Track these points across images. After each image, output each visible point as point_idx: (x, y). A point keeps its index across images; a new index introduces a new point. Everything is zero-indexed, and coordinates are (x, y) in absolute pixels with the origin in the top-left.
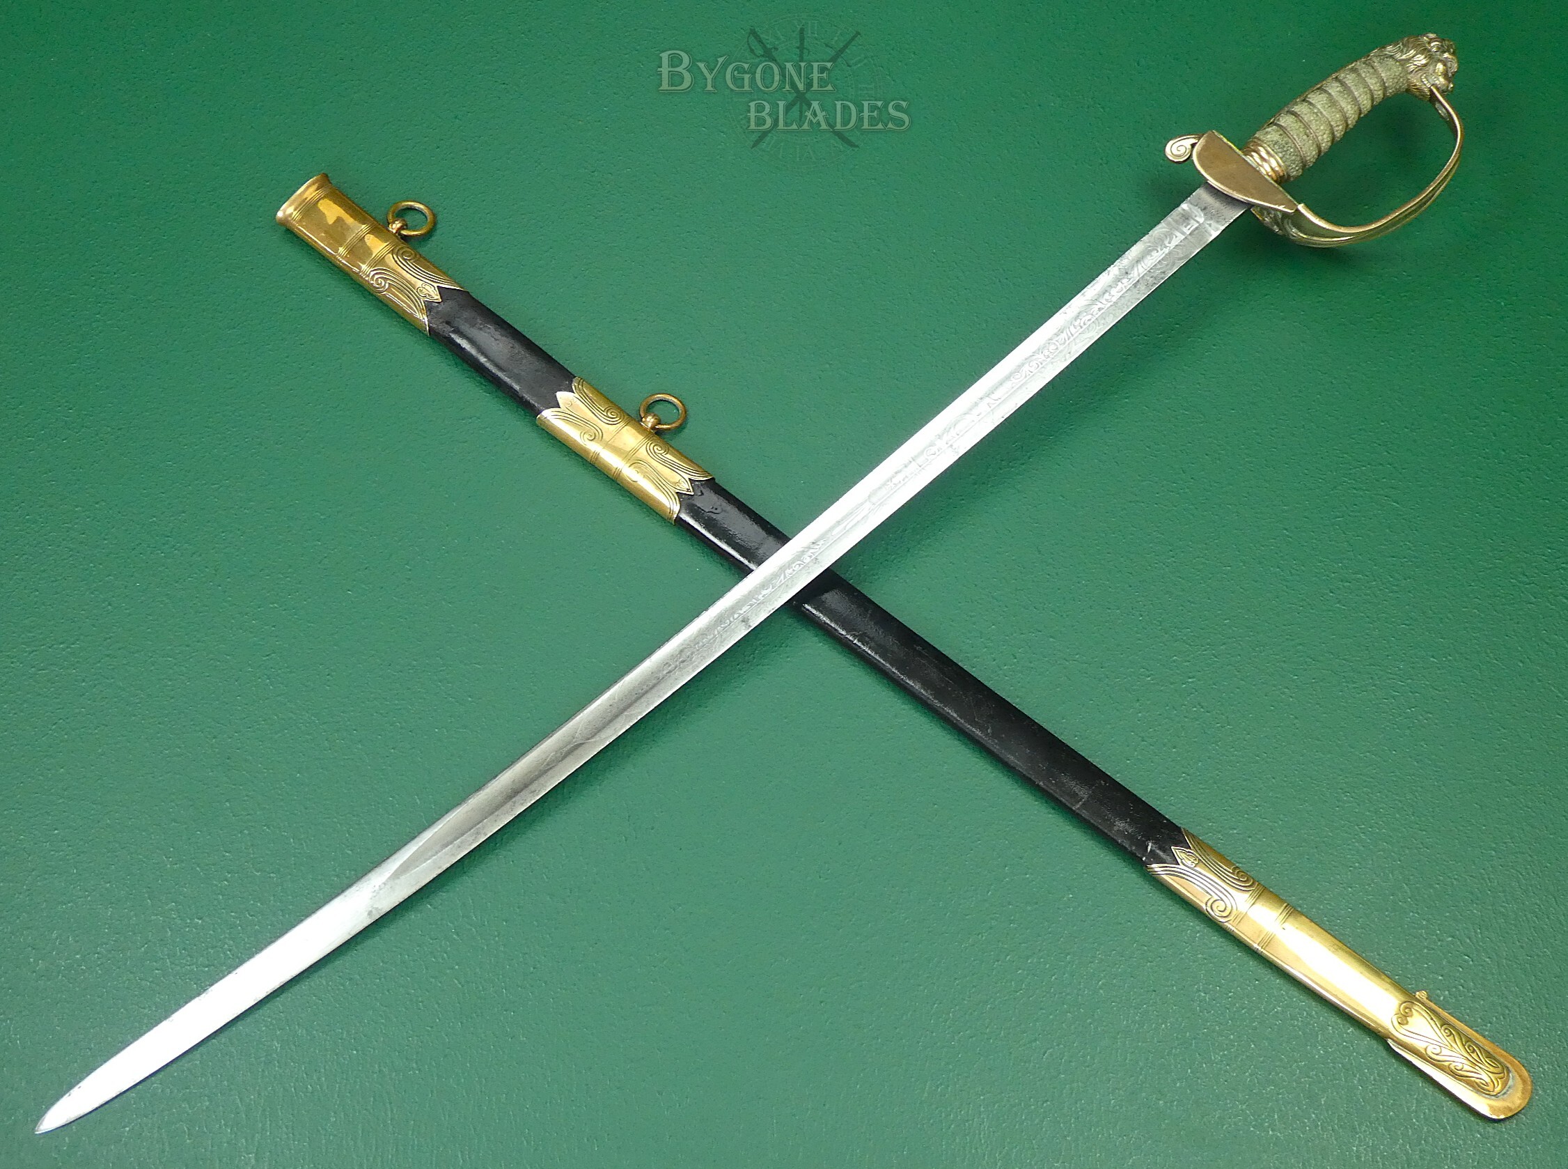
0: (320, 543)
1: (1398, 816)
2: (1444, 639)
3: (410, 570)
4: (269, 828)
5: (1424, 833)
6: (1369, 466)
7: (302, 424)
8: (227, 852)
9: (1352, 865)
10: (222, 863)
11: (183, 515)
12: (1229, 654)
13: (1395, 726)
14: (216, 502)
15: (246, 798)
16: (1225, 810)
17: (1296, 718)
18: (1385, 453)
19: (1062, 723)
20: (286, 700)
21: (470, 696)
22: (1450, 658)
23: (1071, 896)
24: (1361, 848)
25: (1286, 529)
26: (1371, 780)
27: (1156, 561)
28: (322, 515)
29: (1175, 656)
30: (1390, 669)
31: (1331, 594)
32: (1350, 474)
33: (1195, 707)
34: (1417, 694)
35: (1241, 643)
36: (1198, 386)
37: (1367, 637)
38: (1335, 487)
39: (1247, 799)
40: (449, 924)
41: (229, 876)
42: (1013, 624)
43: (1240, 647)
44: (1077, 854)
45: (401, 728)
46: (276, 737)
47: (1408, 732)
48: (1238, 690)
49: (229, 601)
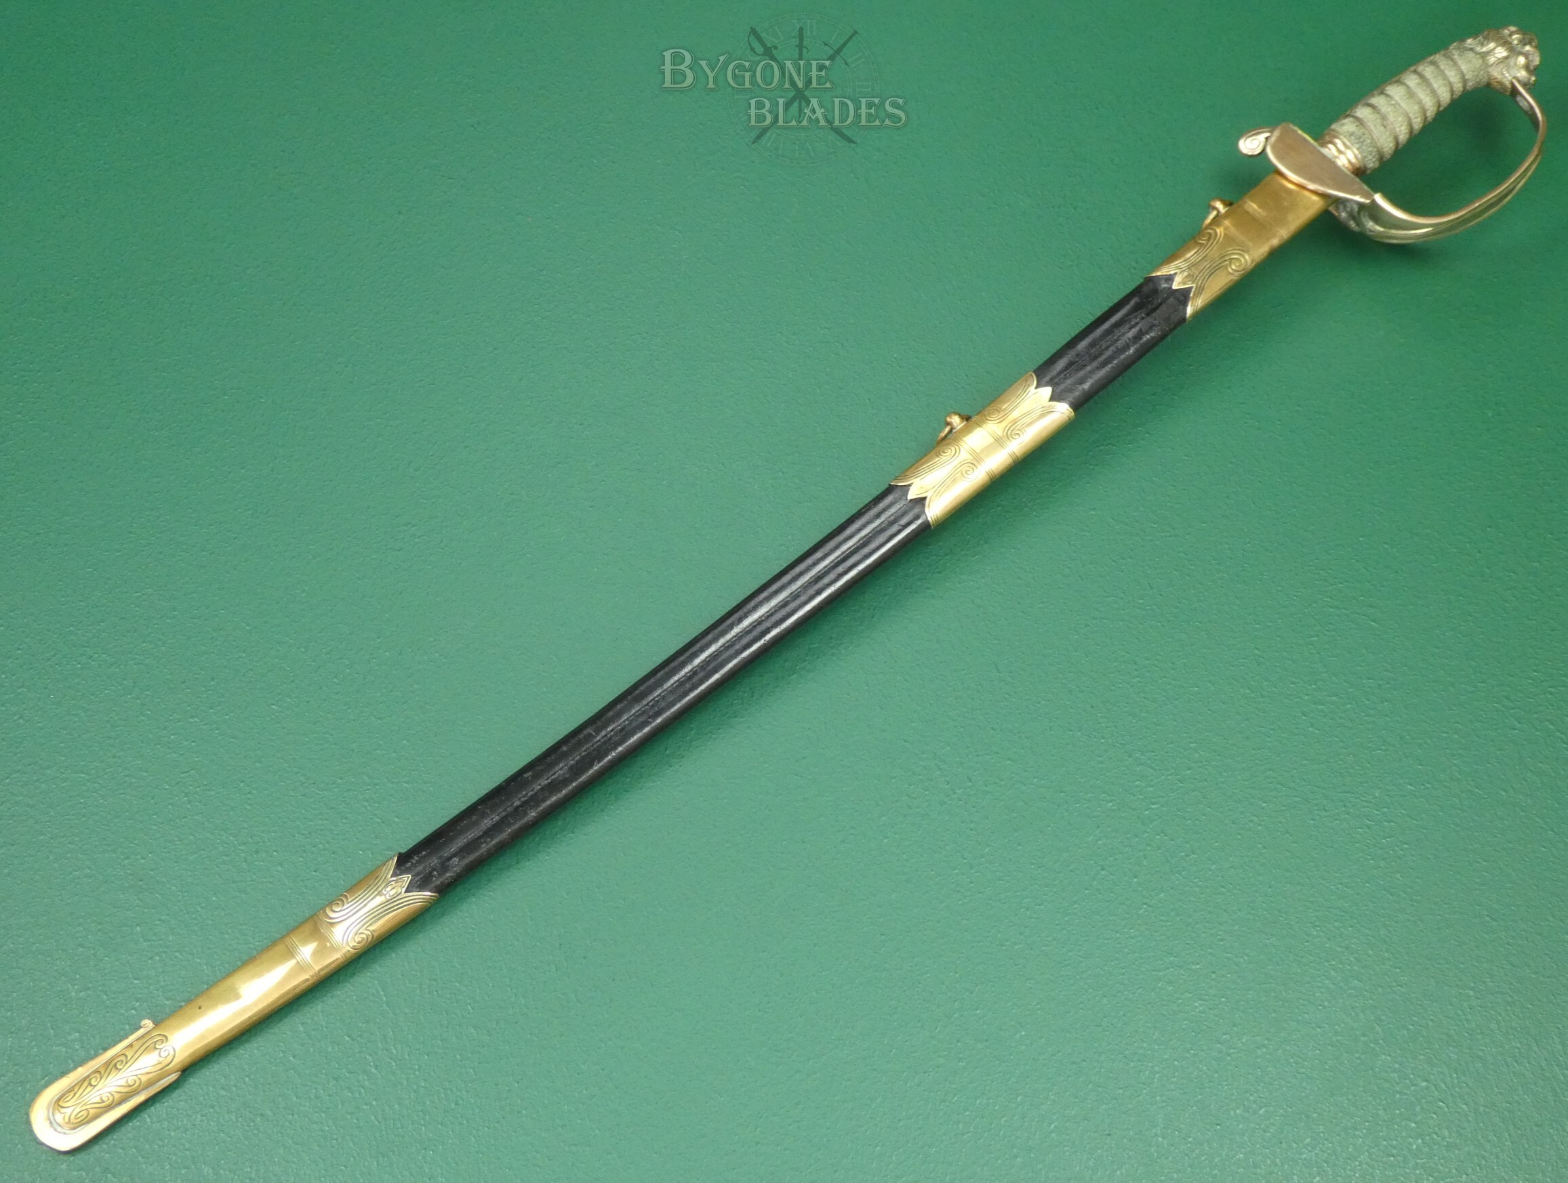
0: (244, 655)
1: (1370, 952)
2: (1422, 765)
3: (338, 684)
4: (181, 954)
5: (1398, 970)
6: (1346, 583)
7: (230, 531)
8: (136, 979)
9: (1322, 1004)
10: (130, 991)
11: (102, 624)
12: (1195, 779)
13: (1369, 857)
14: (137, 611)
15: (158, 922)
16: (1188, 944)
17: (1265, 847)
18: (1364, 570)
19: (1018, 851)
20: (204, 819)
21: (397, 817)
22: (1429, 786)
23: (1023, 1033)
24: (1331, 986)
25: (1257, 649)
26: (1343, 914)
27: (1120, 681)
28: (248, 625)
29: (1138, 781)
30: (1364, 797)
31: (1304, 718)
32: (1326, 591)
33: (1158, 835)
34: (1392, 824)
35: (1208, 767)
36: (1168, 498)
37: (1341, 762)
38: (1310, 605)
39: (1211, 932)
40: (368, 1057)
41: (138, 1004)
42: (969, 745)
43: (1206, 772)
44: (1031, 988)
45: (325, 849)
46: (192, 858)
47: (1382, 863)
48: (1204, 817)
49: (148, 715)
